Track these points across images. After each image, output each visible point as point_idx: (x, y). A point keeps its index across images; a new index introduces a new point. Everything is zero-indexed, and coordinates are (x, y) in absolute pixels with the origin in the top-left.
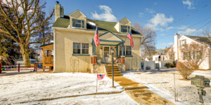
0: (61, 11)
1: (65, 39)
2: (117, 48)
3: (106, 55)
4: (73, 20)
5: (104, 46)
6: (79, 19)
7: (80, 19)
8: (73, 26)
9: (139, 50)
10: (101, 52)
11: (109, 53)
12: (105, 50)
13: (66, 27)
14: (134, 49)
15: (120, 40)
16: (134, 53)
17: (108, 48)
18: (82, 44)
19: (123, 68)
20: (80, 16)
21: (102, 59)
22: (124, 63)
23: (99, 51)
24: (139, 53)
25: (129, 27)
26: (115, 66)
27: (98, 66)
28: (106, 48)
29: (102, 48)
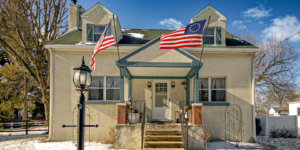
2: (186, 84)
3: (160, 103)
4: (89, 26)
5: (155, 81)
6: (101, 23)
7: (103, 22)
8: (89, 39)
9: (247, 87)
10: (149, 95)
11: (169, 97)
12: (157, 91)
13: (74, 43)
14: (234, 87)
15: (190, 61)
16: (234, 96)
17: (166, 85)
18: (107, 77)
19: (198, 138)
20: (102, 17)
21: (151, 111)
22: (201, 123)
23: (144, 93)
24: (250, 97)
25: (219, 30)
26: (174, 130)
27: (129, 131)
28: (161, 85)
29: (150, 86)
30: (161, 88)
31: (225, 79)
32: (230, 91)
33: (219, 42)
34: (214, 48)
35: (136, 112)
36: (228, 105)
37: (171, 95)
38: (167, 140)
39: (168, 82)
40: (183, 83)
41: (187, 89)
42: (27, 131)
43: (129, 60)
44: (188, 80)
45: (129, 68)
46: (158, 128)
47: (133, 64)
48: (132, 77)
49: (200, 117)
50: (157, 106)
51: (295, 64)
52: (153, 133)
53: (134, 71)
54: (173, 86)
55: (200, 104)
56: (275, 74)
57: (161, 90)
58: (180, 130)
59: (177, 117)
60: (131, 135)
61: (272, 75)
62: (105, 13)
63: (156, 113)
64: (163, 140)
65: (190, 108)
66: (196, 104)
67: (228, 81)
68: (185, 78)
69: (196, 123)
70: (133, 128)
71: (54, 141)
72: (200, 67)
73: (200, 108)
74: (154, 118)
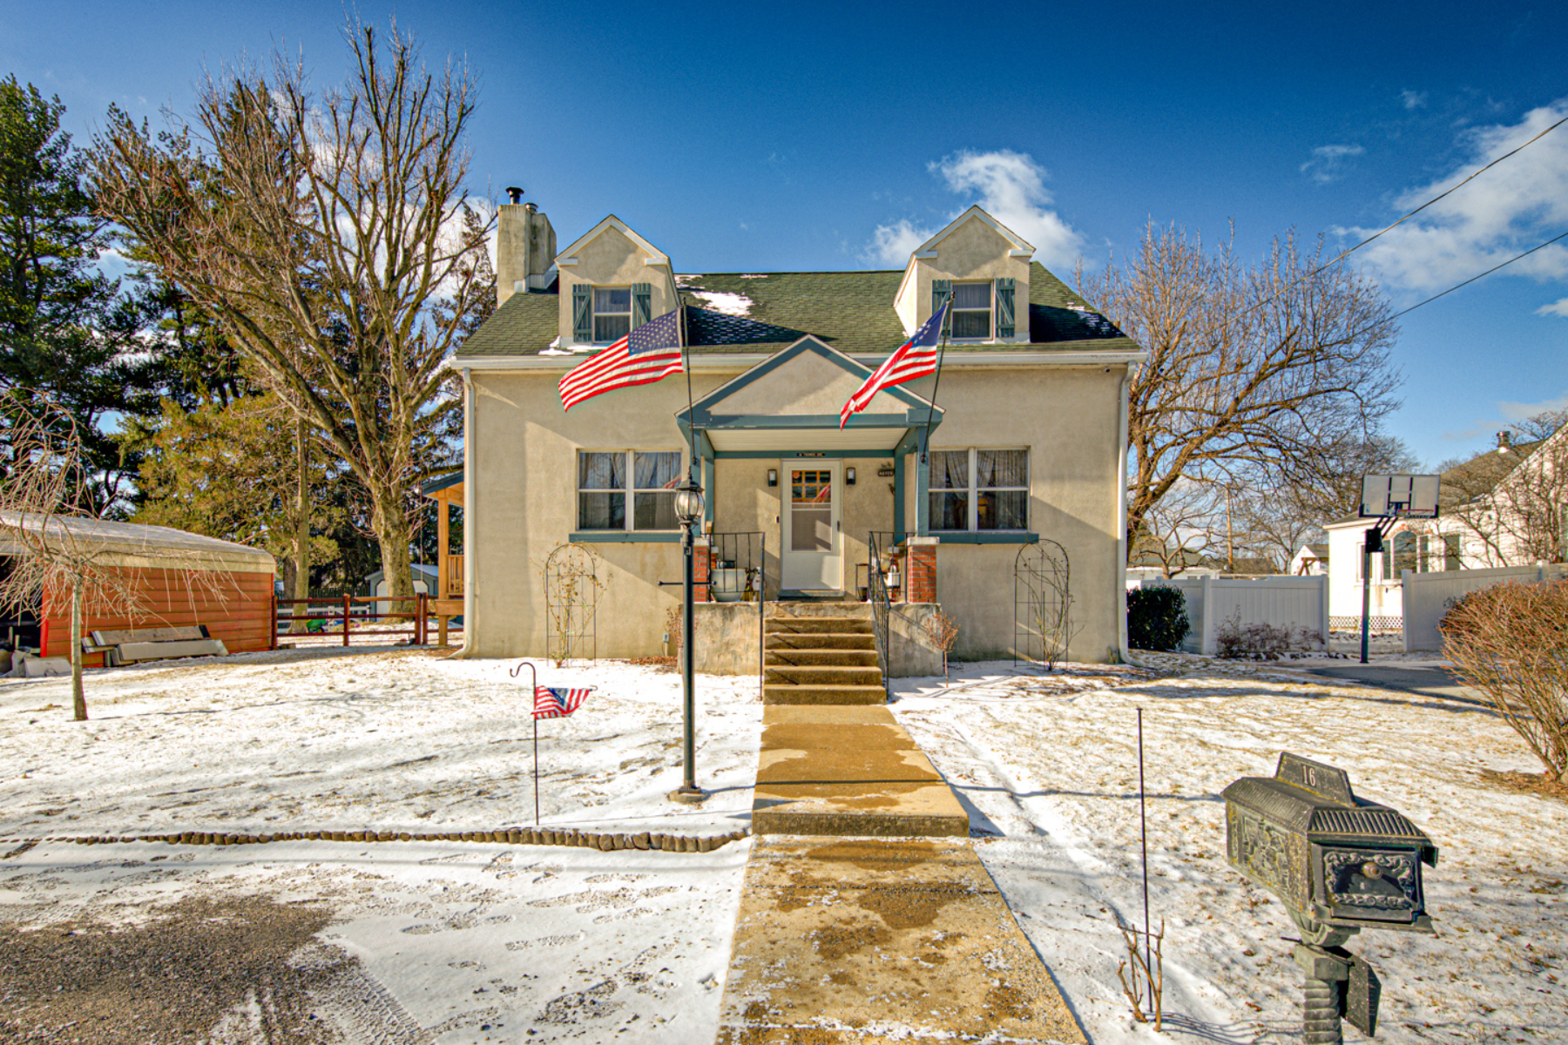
0: (533, 248)
1: (532, 429)
3: (805, 537)
4: (580, 293)
6: (616, 282)
7: (624, 278)
8: (581, 335)
10: (770, 512)
11: (835, 516)
12: (797, 494)
13: (533, 352)
14: (1056, 477)
15: (902, 408)
16: (1056, 511)
17: (826, 476)
18: (638, 456)
19: (922, 641)
20: (621, 261)
21: (779, 563)
22: (934, 597)
23: (754, 503)
24: (1108, 515)
25: (1007, 292)
26: (852, 616)
27: (718, 621)
28: (811, 476)
29: (774, 483)
30: (810, 485)
31: (1023, 453)
32: (1039, 491)
33: (1007, 331)
34: (990, 351)
35: (730, 564)
36: (1034, 539)
37: (844, 510)
38: (830, 644)
39: (835, 467)
40: (884, 472)
41: (897, 491)
42: (346, 634)
43: (716, 410)
44: (900, 461)
45: (713, 433)
46: (800, 612)
47: (726, 421)
48: (717, 454)
49: (932, 580)
50: (795, 547)
51: (1376, 363)
52: (790, 627)
53: (724, 438)
54: (850, 482)
55: (932, 541)
56: (1290, 405)
57: (812, 493)
58: (870, 617)
59: (864, 583)
60: (723, 632)
61: (1272, 409)
62: (631, 248)
63: (795, 568)
64: (818, 644)
65: (903, 552)
66: (917, 541)
67: (1035, 463)
68: (892, 453)
69: (918, 596)
70: (729, 613)
71: (479, 656)
72: (931, 425)
73: (930, 551)
74: (786, 586)
